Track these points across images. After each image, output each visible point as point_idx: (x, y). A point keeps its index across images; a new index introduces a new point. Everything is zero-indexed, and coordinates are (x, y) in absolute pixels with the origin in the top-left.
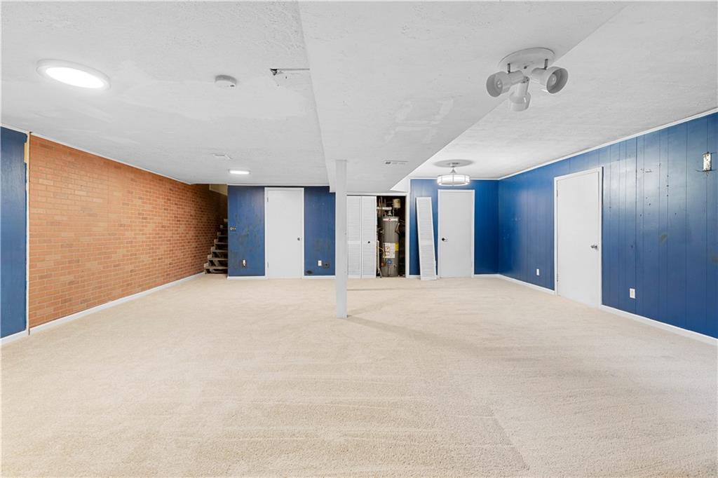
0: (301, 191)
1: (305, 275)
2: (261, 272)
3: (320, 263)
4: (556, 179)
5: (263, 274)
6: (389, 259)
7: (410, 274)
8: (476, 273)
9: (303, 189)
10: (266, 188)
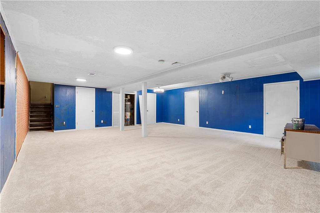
0: (94, 89)
1: (96, 127)
2: (74, 127)
3: (102, 122)
4: (185, 92)
5: (75, 128)
6: (128, 119)
7: (137, 124)
8: (157, 122)
9: (95, 89)
10: (76, 87)
